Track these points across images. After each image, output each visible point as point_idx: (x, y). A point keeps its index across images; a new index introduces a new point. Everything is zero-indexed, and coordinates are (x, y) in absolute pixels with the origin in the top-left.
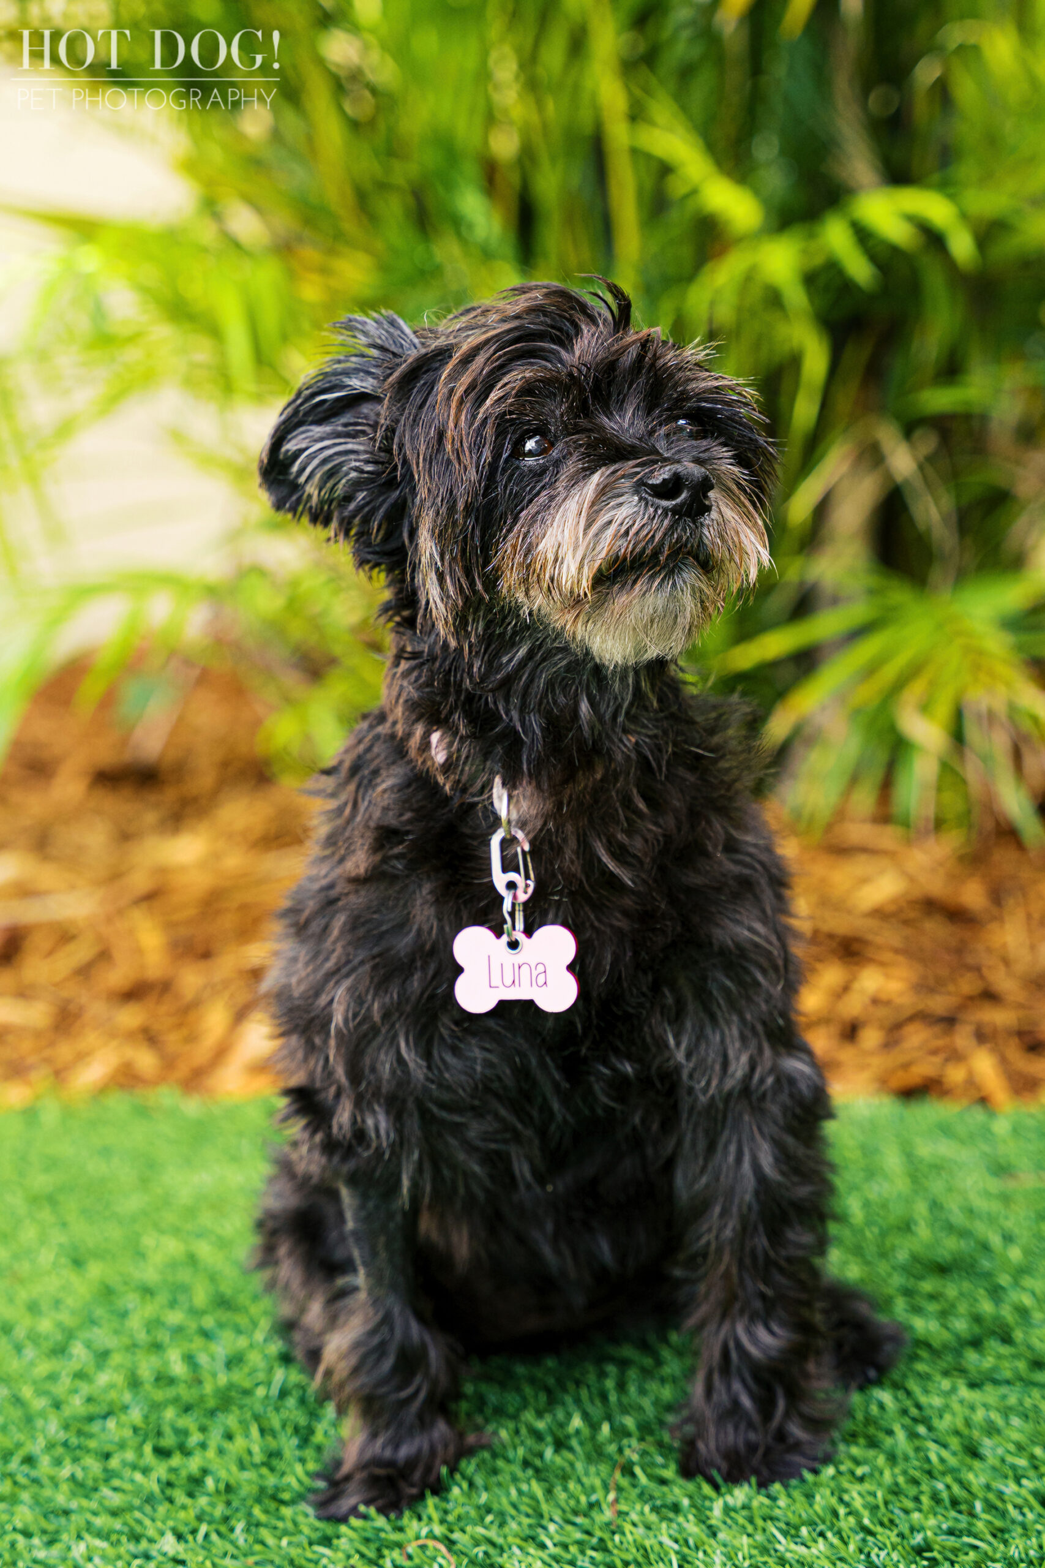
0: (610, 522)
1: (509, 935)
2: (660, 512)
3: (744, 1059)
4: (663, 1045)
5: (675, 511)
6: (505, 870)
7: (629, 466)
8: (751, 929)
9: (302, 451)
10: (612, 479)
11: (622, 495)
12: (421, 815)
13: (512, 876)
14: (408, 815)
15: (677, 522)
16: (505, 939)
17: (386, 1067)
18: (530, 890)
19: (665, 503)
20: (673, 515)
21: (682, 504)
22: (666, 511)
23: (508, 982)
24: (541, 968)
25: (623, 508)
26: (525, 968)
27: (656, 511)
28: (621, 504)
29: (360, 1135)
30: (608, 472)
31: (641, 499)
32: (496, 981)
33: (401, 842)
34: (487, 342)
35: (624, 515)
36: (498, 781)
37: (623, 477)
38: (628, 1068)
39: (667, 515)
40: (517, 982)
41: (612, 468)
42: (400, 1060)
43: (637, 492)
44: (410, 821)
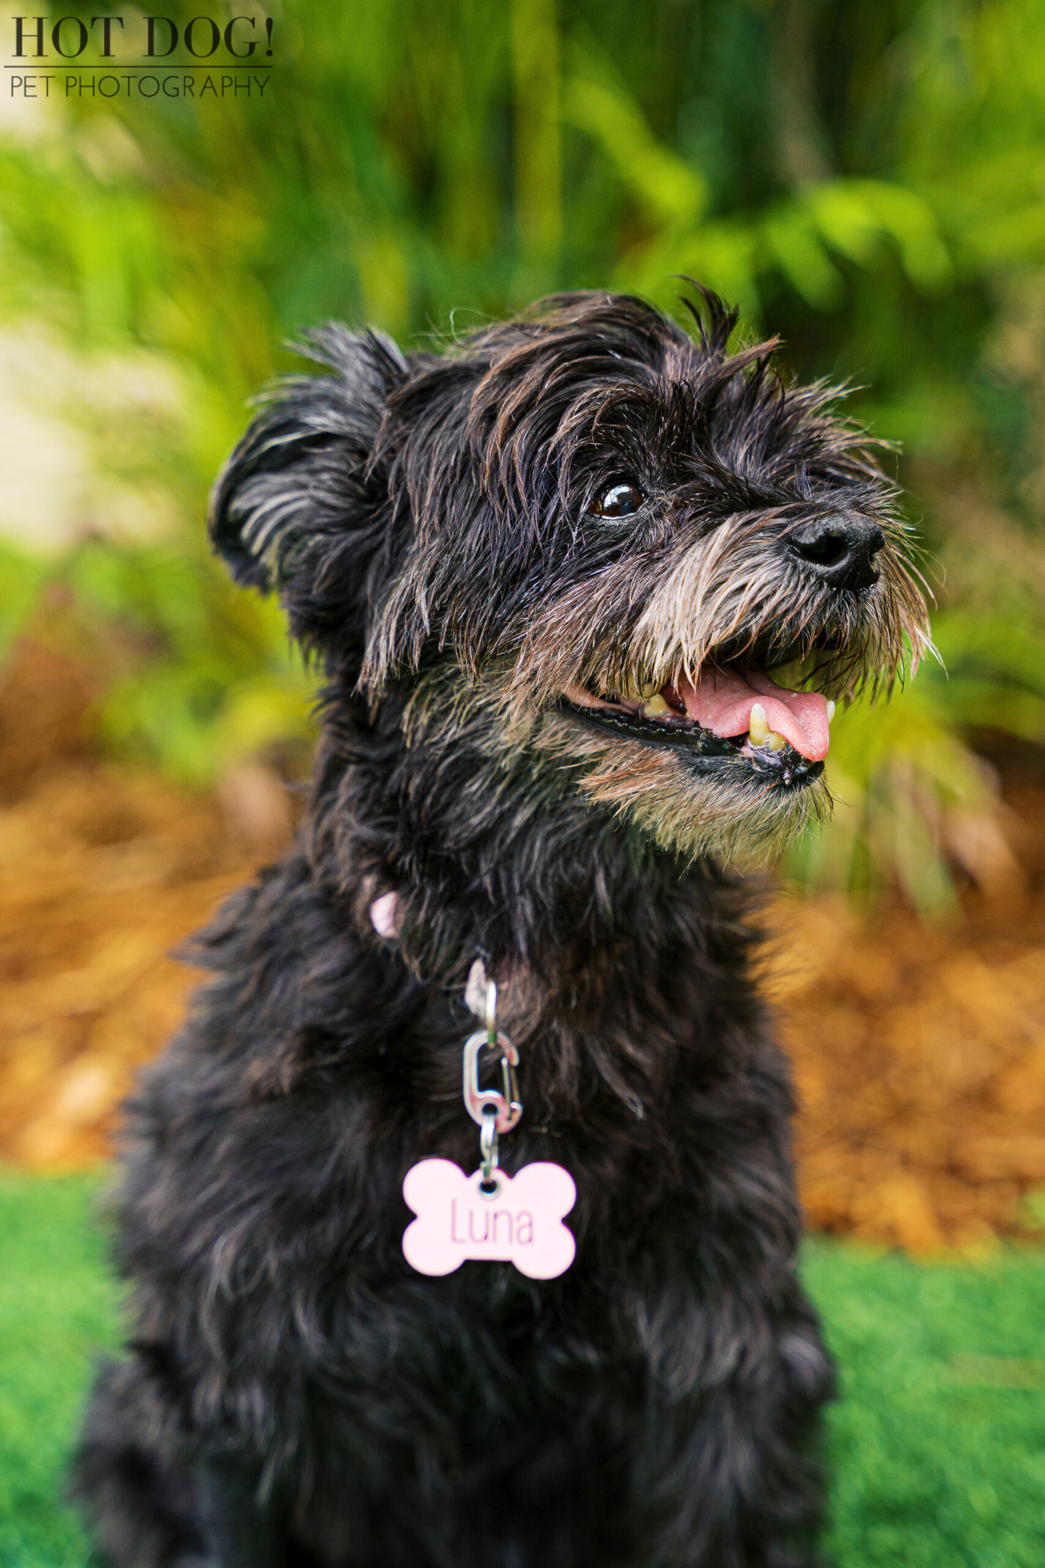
0: (742, 588)
1: (486, 1173)
2: (813, 580)
3: (733, 1348)
4: (630, 1327)
5: (833, 581)
6: (482, 1087)
7: (770, 516)
8: (766, 1186)
9: (252, 510)
10: (747, 530)
11: (759, 553)
12: (364, 1011)
13: (492, 1095)
14: (343, 1014)
15: (833, 597)
16: (478, 1177)
17: (271, 1335)
18: (517, 1116)
19: (820, 569)
20: (830, 586)
21: (843, 572)
22: (821, 579)
23: (479, 1234)
24: (525, 1220)
25: (760, 570)
26: (503, 1220)
27: (807, 578)
28: (756, 566)
29: (228, 1418)
30: (741, 522)
31: (787, 560)
32: (462, 1232)
33: (334, 1050)
34: (545, 349)
35: (762, 581)
36: (478, 968)
37: (762, 529)
38: (591, 1355)
39: (821, 586)
40: (490, 1236)
41: (746, 517)
42: (292, 1330)
43: (778, 551)
44: (347, 1022)
